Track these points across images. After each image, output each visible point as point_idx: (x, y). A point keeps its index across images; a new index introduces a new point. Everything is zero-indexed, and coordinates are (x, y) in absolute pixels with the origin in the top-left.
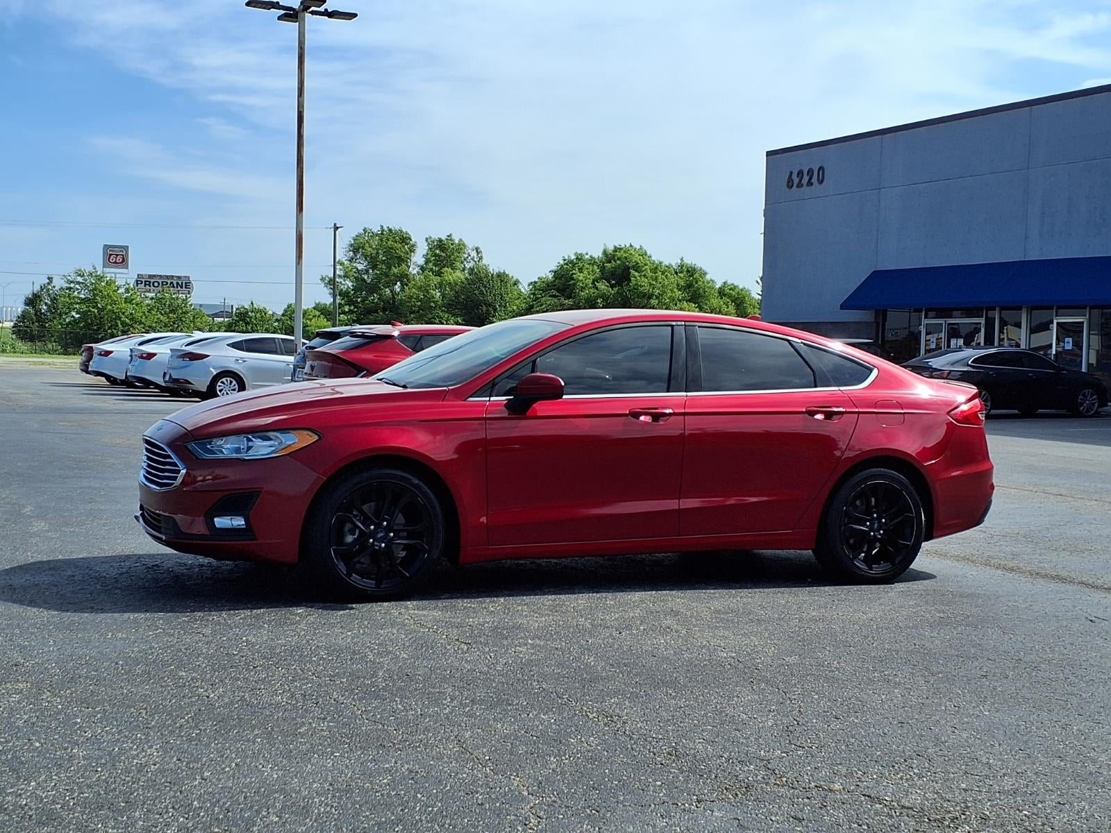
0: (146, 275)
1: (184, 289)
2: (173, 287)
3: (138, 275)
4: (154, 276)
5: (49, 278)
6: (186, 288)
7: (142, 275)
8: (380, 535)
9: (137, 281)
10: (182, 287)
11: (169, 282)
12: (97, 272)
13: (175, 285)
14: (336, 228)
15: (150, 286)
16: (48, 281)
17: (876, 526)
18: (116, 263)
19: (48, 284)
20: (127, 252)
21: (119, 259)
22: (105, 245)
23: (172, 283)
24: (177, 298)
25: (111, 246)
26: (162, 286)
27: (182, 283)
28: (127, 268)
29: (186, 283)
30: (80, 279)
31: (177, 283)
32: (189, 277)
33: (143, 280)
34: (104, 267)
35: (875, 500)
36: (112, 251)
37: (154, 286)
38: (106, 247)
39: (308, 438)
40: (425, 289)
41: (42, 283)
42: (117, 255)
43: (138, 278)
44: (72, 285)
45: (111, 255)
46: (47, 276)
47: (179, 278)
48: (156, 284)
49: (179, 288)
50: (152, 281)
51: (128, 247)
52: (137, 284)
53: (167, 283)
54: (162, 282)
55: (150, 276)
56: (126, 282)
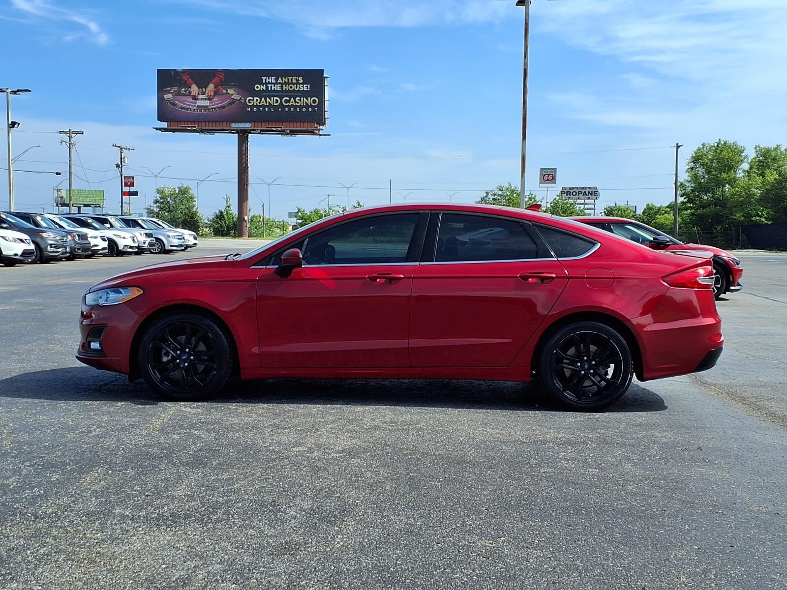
0: (567, 188)
1: (593, 196)
2: (586, 195)
3: (562, 188)
4: (573, 188)
5: (486, 193)
6: (594, 195)
7: (565, 188)
8: (184, 357)
9: (562, 192)
10: (592, 195)
11: (583, 191)
12: (511, 187)
13: (587, 194)
14: (678, 147)
15: (570, 195)
16: (486, 195)
17: (586, 366)
18: (548, 180)
19: (486, 196)
20: (555, 172)
21: (550, 178)
22: (541, 169)
23: (585, 192)
24: (567, 203)
25: (544, 169)
26: (578, 195)
27: (592, 192)
28: (556, 183)
29: (594, 192)
30: (500, 193)
31: (589, 192)
32: (596, 188)
33: (566, 191)
34: (540, 184)
35: (584, 345)
36: (546, 172)
37: (573, 195)
38: (542, 170)
39: (136, 292)
40: (748, 188)
41: (482, 196)
42: (549, 175)
43: (562, 190)
44: (496, 197)
45: (545, 175)
46: (485, 192)
47: (590, 188)
48: (574, 194)
49: (590, 196)
50: (572, 191)
51: (556, 169)
52: (562, 193)
53: (582, 192)
54: (579, 192)
55: (571, 188)
56: (530, 193)
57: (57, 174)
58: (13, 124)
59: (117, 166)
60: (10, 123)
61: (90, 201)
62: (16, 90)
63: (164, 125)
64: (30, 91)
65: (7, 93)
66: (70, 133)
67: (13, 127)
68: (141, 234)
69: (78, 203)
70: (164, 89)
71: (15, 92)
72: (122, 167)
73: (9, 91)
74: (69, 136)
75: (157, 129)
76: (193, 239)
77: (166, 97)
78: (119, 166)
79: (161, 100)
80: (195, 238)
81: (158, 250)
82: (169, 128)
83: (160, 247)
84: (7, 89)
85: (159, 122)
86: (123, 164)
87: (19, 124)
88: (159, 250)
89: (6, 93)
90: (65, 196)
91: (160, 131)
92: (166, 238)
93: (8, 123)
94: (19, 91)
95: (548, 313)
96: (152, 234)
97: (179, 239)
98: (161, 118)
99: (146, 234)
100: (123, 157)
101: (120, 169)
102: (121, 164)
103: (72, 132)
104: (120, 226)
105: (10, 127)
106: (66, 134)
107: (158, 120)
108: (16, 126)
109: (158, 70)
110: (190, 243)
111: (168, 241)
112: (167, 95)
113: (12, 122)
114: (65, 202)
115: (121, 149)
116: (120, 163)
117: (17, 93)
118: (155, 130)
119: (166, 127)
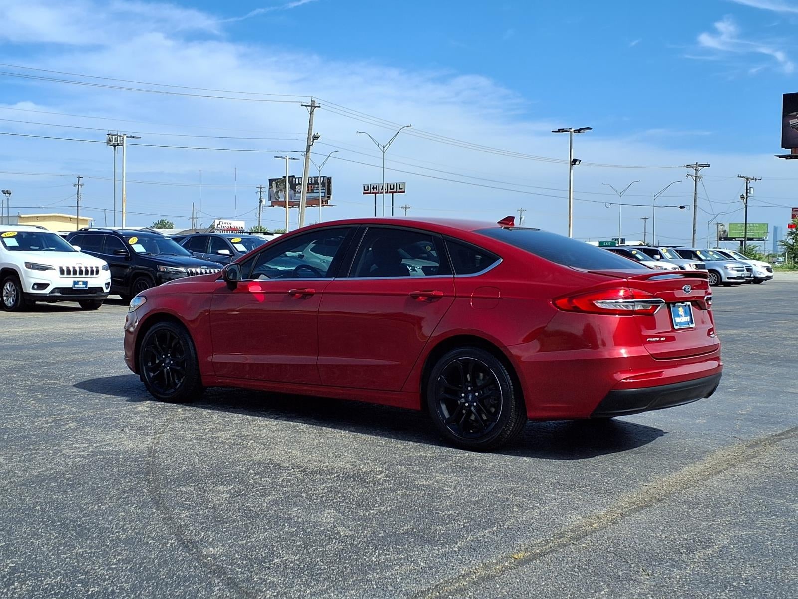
8: (167, 362)
17: (470, 398)
39: (143, 302)
57: (681, 207)
58: (575, 161)
59: (742, 197)
60: (572, 160)
61: (753, 235)
62: (578, 129)
63: (788, 152)
64: (591, 129)
65: (571, 132)
66: (696, 167)
67: (574, 164)
68: (690, 265)
69: (741, 236)
70: (790, 114)
71: (579, 131)
72: (747, 198)
73: (573, 130)
74: (696, 170)
75: (780, 157)
76: (766, 271)
77: (791, 122)
78: (744, 197)
79: (785, 127)
80: (769, 270)
81: (714, 282)
82: (794, 155)
83: (716, 279)
84: (571, 128)
85: (783, 149)
86: (748, 194)
87: (580, 161)
88: (716, 282)
89: (569, 132)
90: (727, 230)
91: (784, 159)
92: (723, 270)
93: (570, 161)
94: (581, 129)
95: (431, 335)
96: (704, 265)
97: (738, 270)
98: (784, 145)
99: (696, 265)
100: (748, 188)
101: (745, 200)
102: (747, 195)
103: (699, 165)
104: (671, 257)
105: (572, 165)
106: (693, 167)
107: (782, 147)
108: (577, 163)
109: (784, 95)
110: (762, 275)
111: (726, 273)
112: (792, 120)
113: (574, 160)
114: (727, 235)
115: (747, 179)
116: (745, 195)
117: (581, 131)
118: (778, 157)
119: (790, 154)
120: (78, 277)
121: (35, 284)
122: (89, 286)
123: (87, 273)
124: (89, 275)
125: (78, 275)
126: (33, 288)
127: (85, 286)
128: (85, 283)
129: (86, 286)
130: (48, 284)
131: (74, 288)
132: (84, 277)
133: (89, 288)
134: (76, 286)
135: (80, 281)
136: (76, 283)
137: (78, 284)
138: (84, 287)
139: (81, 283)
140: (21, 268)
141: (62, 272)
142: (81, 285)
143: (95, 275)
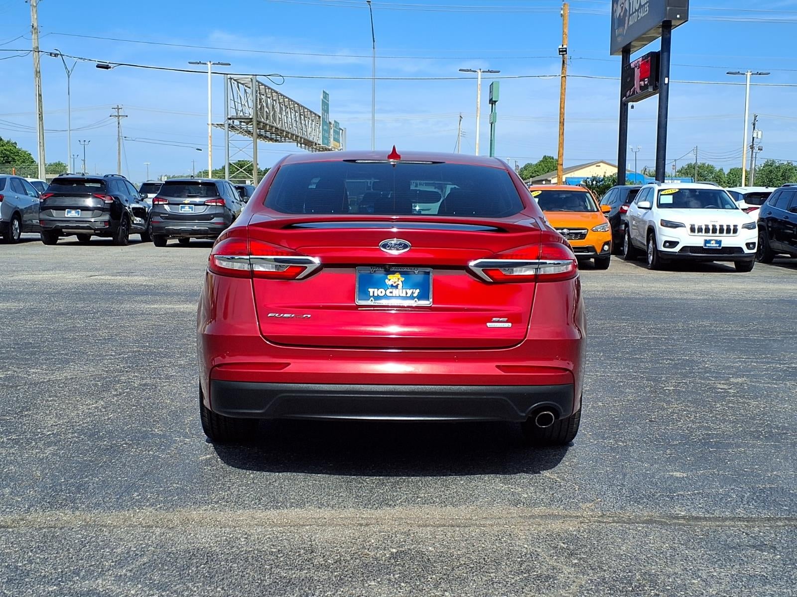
120: (710, 236)
121: (666, 242)
122: (723, 245)
123: (721, 231)
124: (725, 234)
125: (711, 234)
126: (664, 246)
127: (718, 245)
128: (719, 242)
129: (720, 246)
130: (678, 243)
131: (704, 247)
132: (717, 236)
133: (722, 247)
134: (708, 245)
135: (712, 240)
136: (706, 242)
137: (710, 243)
138: (716, 247)
139: (712, 242)
140: (656, 225)
141: (693, 230)
142: (713, 245)
143: (731, 234)
